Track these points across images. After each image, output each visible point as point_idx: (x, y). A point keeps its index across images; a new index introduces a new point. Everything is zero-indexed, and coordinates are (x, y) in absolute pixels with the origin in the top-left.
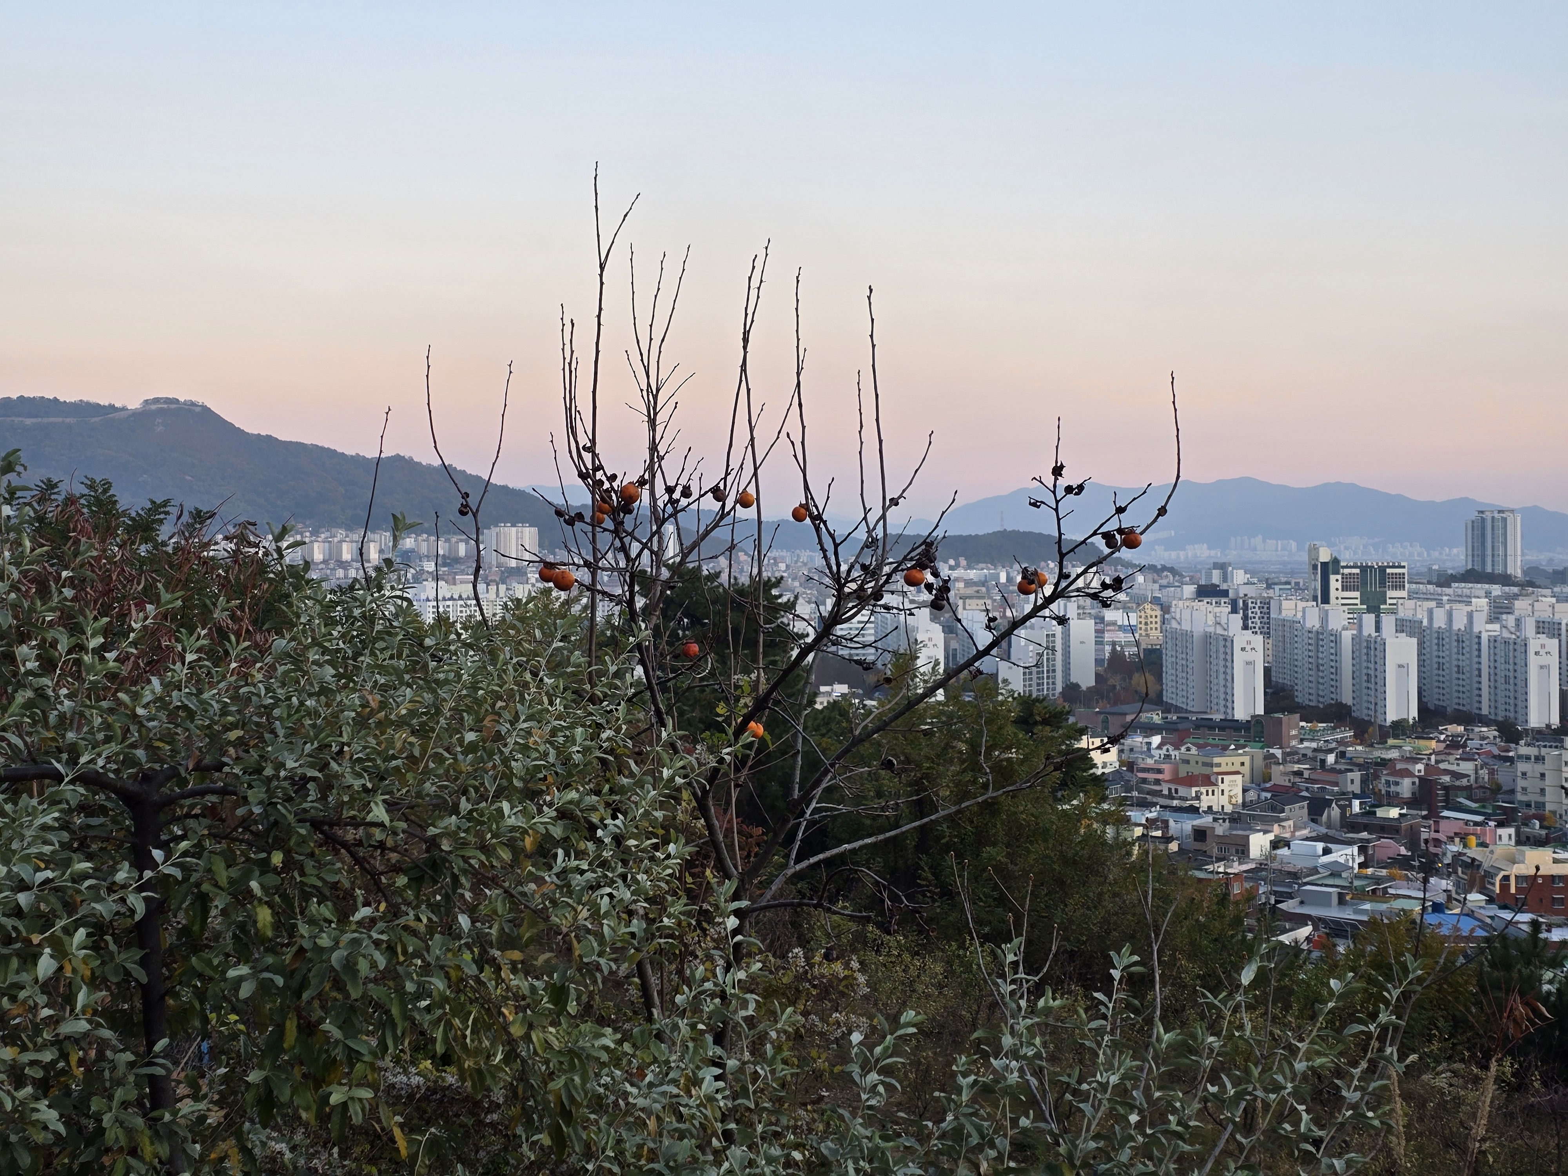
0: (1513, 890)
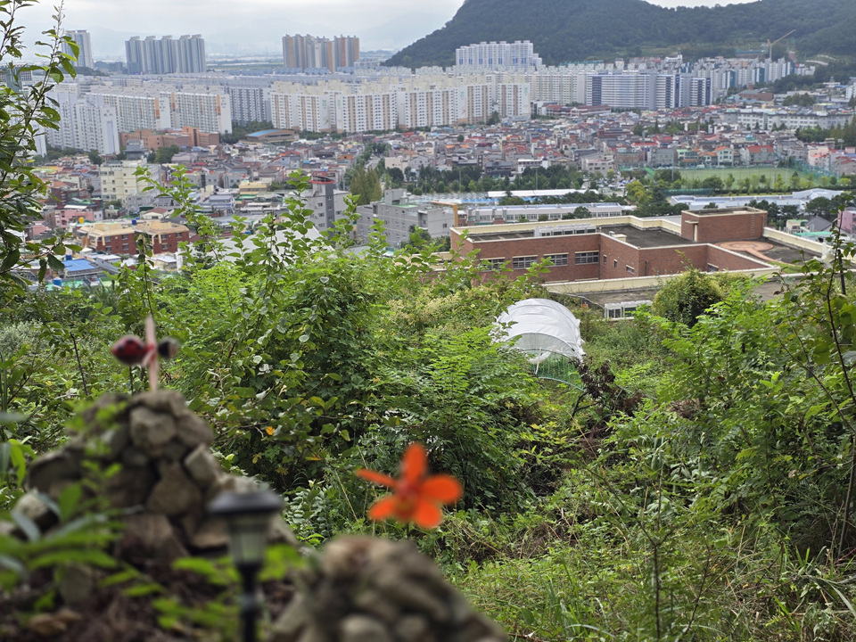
0: (104, 244)
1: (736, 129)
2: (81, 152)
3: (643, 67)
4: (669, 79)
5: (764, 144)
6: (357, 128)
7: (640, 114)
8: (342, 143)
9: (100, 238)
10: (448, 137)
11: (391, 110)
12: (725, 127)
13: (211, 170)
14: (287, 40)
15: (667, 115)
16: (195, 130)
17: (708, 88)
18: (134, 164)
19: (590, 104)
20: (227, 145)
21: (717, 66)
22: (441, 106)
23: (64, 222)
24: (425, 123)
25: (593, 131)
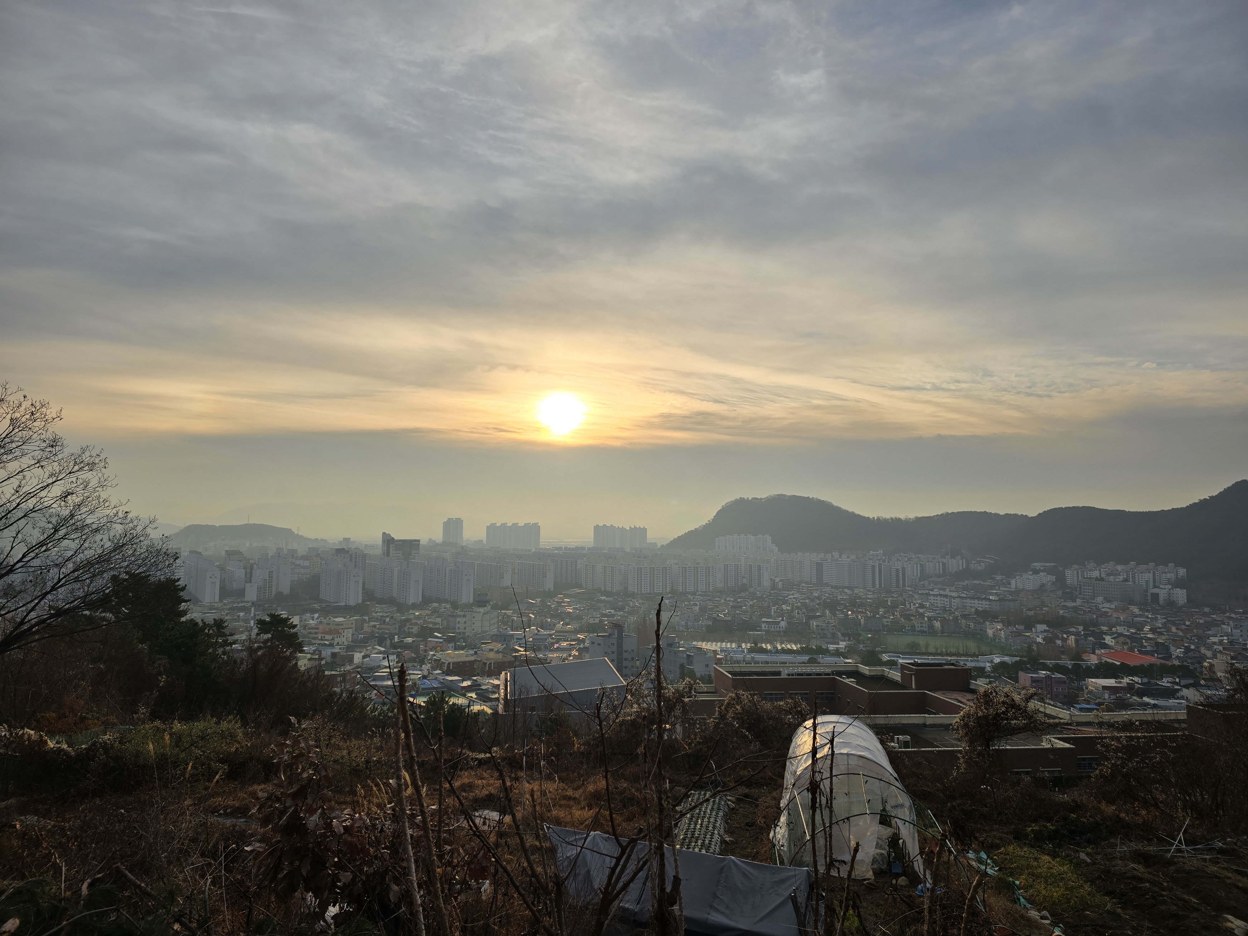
1: (928, 606)
2: (446, 601)
3: (853, 557)
4: (873, 567)
5: (951, 618)
6: (643, 590)
7: (853, 591)
8: (631, 601)
9: (449, 664)
10: (709, 600)
11: (668, 578)
12: (919, 604)
13: (536, 617)
14: (597, 528)
15: (874, 593)
16: (527, 588)
17: (904, 575)
18: (482, 610)
19: (814, 580)
20: (549, 599)
21: (909, 559)
22: (704, 577)
23: (426, 651)
24: (692, 589)
25: (818, 602)
